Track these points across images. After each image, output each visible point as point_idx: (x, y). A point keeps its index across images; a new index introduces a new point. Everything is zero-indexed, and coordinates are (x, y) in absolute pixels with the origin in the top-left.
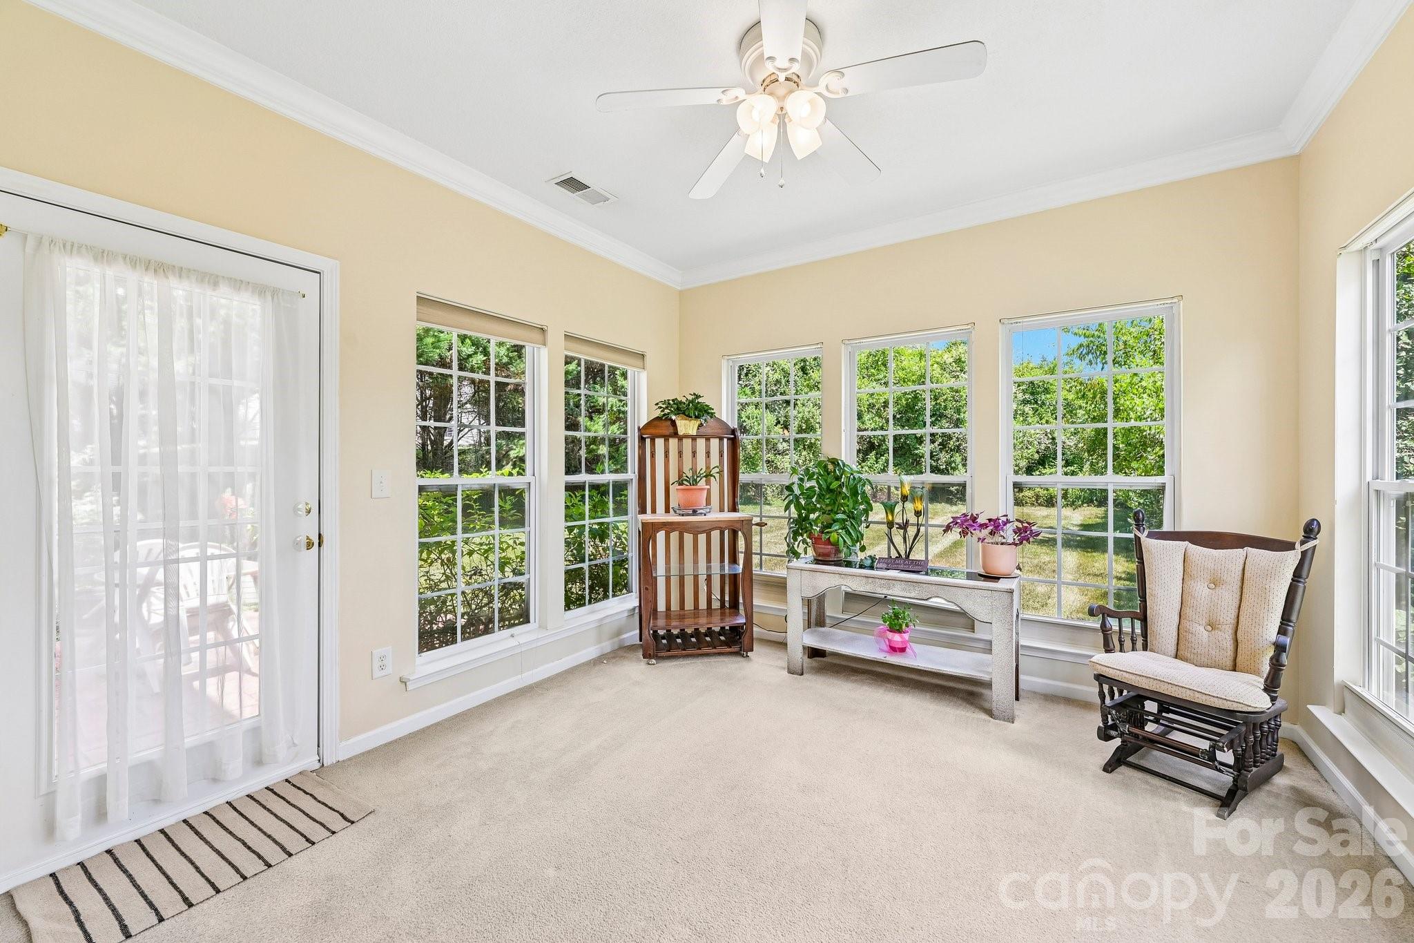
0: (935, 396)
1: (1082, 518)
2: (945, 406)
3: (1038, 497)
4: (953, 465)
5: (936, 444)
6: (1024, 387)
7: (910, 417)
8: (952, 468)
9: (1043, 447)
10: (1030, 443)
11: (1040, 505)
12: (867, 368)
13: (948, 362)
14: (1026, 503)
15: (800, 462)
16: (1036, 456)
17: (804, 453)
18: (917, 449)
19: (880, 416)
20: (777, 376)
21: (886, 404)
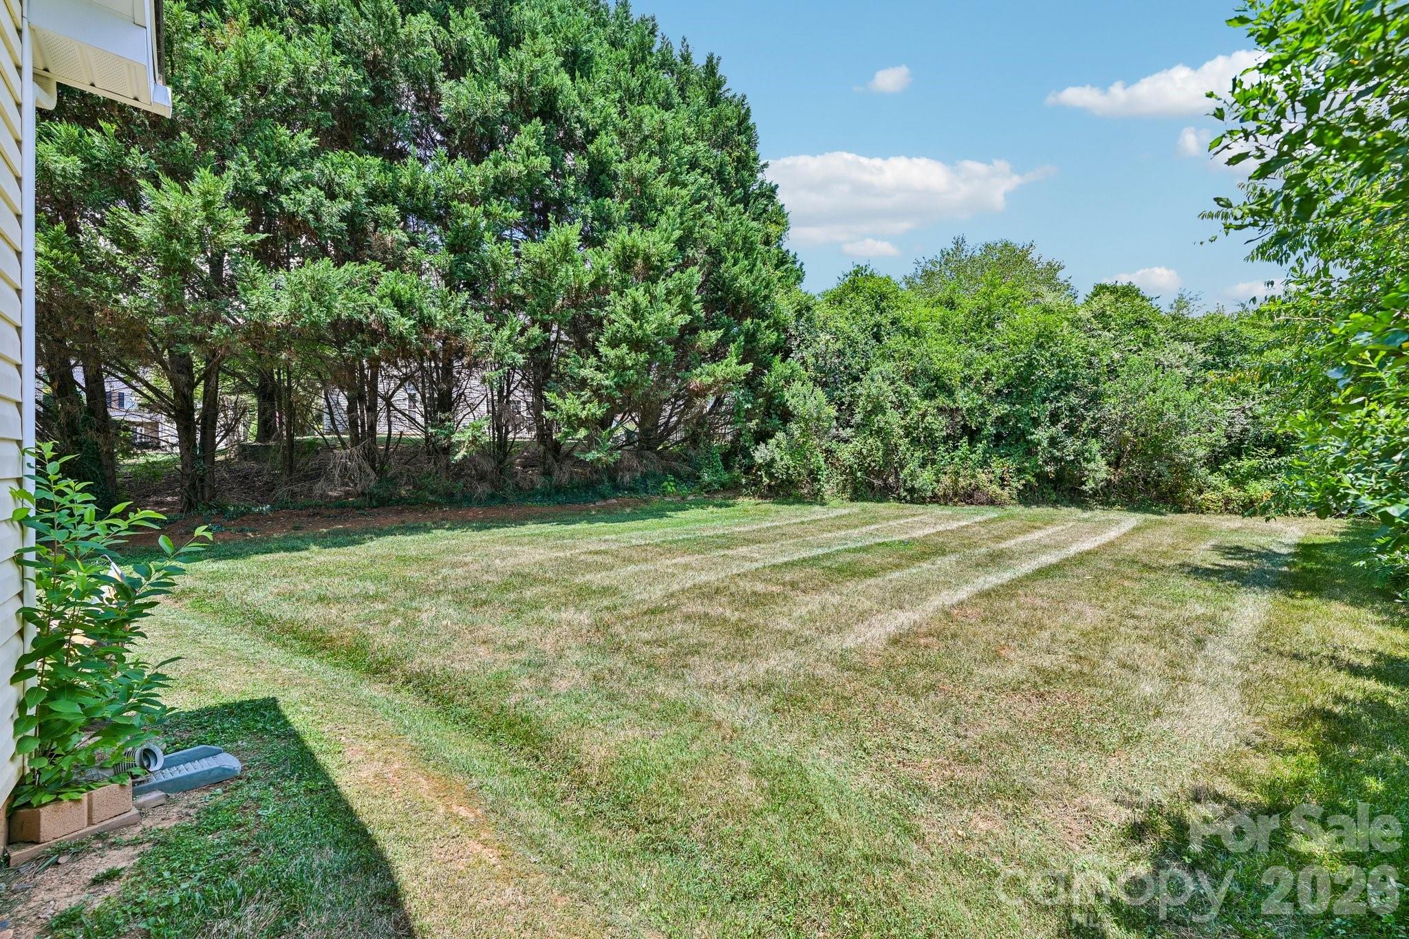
0: (1059, 361)
1: (1302, 534)
2: (1075, 375)
3: (1228, 501)
4: (1087, 454)
5: (1060, 426)
6: (1204, 345)
7: (1022, 391)
8: (1085, 459)
9: (1238, 429)
10: (1214, 423)
11: (1231, 512)
12: (966, 332)
13: (1084, 318)
14: (1208, 509)
15: (864, 451)
16: (1224, 442)
17: (870, 441)
18: (1033, 434)
19: (980, 392)
20: (839, 345)
21: (988, 376)
